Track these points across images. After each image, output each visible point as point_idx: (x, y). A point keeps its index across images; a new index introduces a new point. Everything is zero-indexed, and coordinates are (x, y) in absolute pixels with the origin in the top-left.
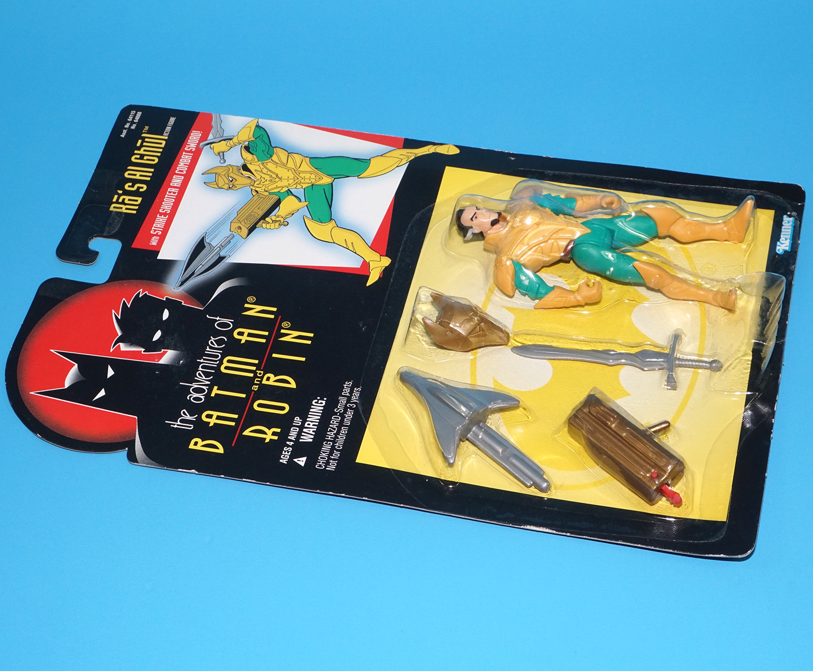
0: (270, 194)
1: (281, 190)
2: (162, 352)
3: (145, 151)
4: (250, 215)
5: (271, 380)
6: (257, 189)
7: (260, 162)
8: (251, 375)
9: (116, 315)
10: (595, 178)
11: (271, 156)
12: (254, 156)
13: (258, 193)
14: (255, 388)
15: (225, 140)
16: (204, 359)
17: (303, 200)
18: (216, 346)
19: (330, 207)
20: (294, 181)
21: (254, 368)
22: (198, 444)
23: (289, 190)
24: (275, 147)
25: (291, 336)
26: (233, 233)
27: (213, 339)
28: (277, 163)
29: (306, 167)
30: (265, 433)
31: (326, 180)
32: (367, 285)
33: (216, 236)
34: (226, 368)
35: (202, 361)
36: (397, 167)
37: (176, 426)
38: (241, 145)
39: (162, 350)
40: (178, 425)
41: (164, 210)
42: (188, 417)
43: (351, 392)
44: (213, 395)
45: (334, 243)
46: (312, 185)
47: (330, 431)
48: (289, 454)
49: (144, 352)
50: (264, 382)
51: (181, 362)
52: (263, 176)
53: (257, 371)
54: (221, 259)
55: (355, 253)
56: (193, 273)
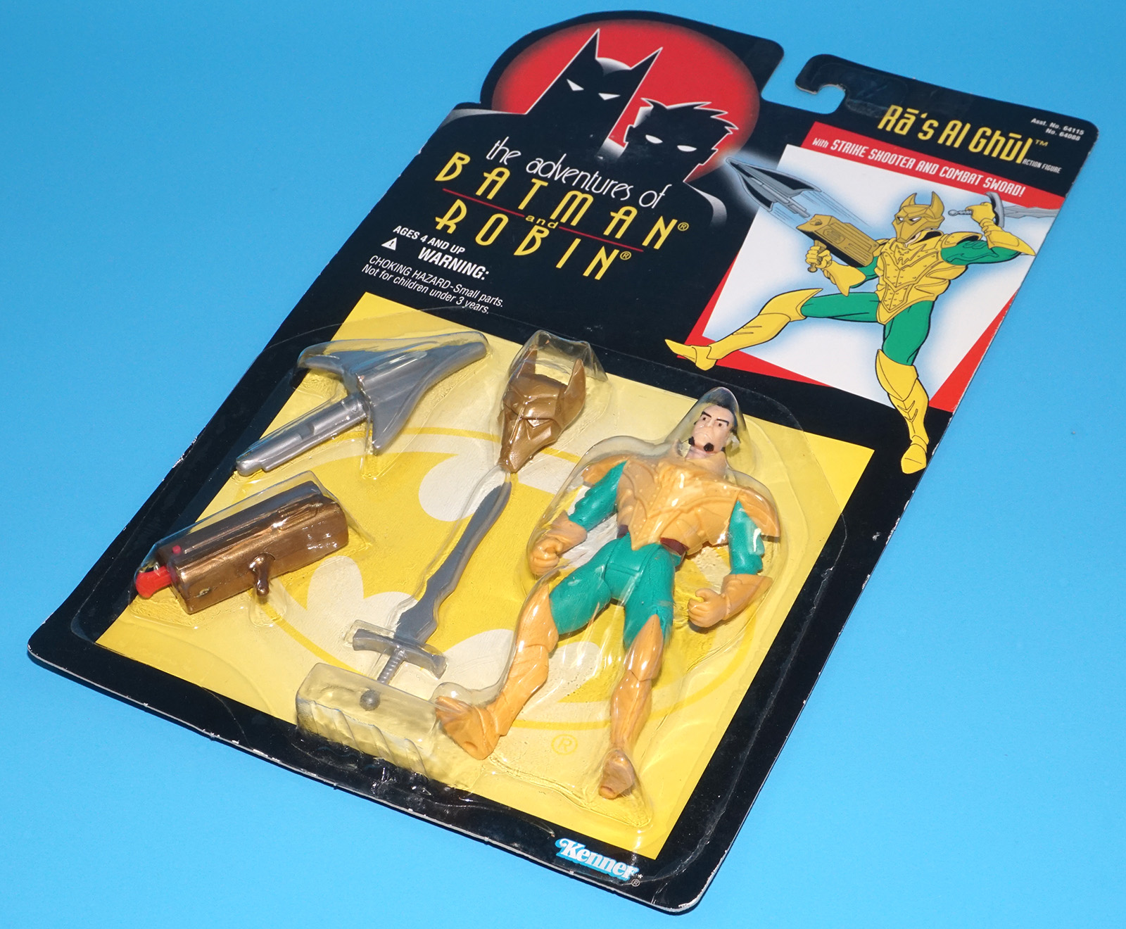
0: (875, 259)
1: (879, 269)
2: (624, 141)
3: (998, 141)
4: (839, 235)
5: (538, 234)
6: (887, 246)
7: (940, 249)
8: (553, 217)
9: (702, 105)
10: (800, 630)
11: (948, 262)
12: (955, 245)
13: (880, 245)
14: (531, 219)
15: (997, 217)
16: (596, 179)
17: (852, 290)
18: (615, 189)
19: (833, 318)
20: (893, 284)
21: (564, 220)
22: (459, 161)
23: (878, 277)
24: (967, 268)
25: (604, 259)
26: (811, 217)
27: (628, 188)
28: (933, 267)
29: (915, 296)
30: (451, 218)
31: (884, 316)
32: (667, 341)
33: (812, 201)
34: (574, 197)
35: (596, 175)
36: (888, 394)
37: (497, 145)
38: (983, 233)
39: (627, 143)
40: (497, 147)
41: (876, 154)
42: (507, 156)
43: (482, 303)
44: (534, 180)
45: (759, 315)
46: (880, 302)
47: (427, 277)
48: (407, 235)
49: (631, 128)
50: (536, 228)
51: (601, 158)
52: (911, 253)
53: (557, 223)
54: (767, 203)
55: (732, 334)
56: (749, 175)
